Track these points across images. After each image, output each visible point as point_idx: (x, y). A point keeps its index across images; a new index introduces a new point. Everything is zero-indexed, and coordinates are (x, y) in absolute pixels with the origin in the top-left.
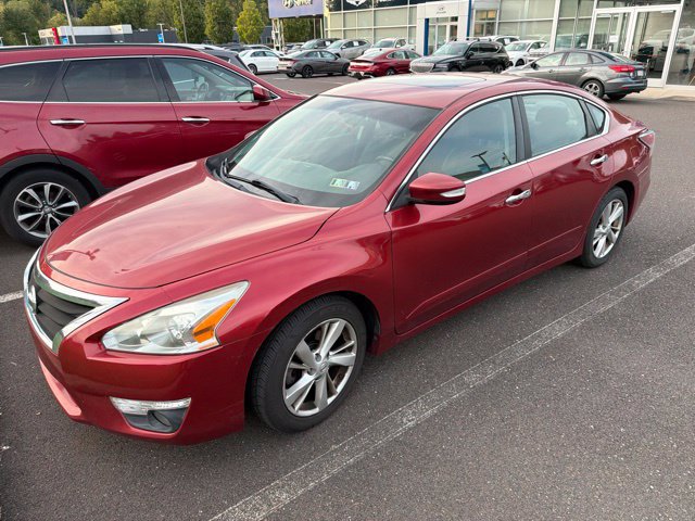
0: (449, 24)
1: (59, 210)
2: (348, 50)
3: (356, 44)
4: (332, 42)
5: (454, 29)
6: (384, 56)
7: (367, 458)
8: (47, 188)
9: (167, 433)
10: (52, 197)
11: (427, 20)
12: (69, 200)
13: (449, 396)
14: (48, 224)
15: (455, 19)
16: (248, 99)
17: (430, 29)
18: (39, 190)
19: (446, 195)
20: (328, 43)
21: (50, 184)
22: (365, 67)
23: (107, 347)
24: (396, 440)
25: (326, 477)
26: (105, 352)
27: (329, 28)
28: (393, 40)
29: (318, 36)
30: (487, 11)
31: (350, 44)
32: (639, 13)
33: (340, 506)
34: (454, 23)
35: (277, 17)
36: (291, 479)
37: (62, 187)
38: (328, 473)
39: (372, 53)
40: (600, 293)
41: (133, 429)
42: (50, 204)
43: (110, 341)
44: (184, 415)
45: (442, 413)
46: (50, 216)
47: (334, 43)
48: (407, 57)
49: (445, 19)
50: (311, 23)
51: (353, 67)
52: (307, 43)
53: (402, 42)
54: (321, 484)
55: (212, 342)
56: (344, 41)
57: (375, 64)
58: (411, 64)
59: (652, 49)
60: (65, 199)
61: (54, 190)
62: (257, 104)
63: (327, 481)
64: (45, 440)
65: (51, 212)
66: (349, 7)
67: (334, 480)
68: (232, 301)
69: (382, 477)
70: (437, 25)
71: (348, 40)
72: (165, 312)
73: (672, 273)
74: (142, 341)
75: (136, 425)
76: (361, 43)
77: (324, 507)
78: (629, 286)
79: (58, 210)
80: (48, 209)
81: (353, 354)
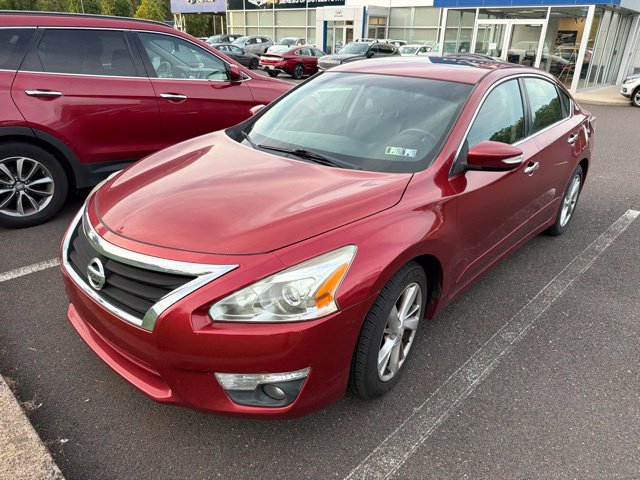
0: (345, 27)
1: (33, 187)
2: (252, 46)
3: (259, 41)
4: (235, 38)
5: (350, 32)
6: (292, 52)
7: (452, 416)
8: (20, 163)
9: (281, 407)
10: (25, 173)
11: (326, 23)
12: (42, 177)
13: (496, 354)
14: (20, 201)
15: (350, 23)
16: (221, 78)
17: (329, 32)
18: (12, 165)
19: (508, 161)
20: (231, 39)
21: (24, 158)
22: (275, 62)
23: (214, 318)
24: (470, 398)
25: (423, 439)
26: (212, 324)
27: (232, 25)
28: (295, 39)
29: (219, 32)
30: (378, 18)
31: (253, 41)
32: (514, 26)
33: (451, 466)
34: (350, 27)
35: (179, 11)
36: (390, 444)
37: (37, 163)
38: (423, 434)
39: (278, 50)
40: (574, 257)
41: (236, 406)
42: (23, 180)
43: (217, 312)
44: (302, 386)
45: (498, 369)
46: (22, 193)
47: (238, 40)
48: (313, 54)
49: (341, 23)
50: (211, 20)
51: (263, 61)
52: (212, 38)
53: (302, 41)
54: (422, 446)
55: (331, 307)
56: (248, 38)
57: (285, 59)
58: (319, 61)
59: (518, 56)
60: (39, 175)
61: (27, 166)
62: (228, 83)
63: (426, 442)
64: (107, 429)
65: (24, 189)
66: (251, 6)
67: (431, 440)
68: (345, 265)
69: (476, 433)
70: (335, 27)
71: (251, 37)
72: (278, 278)
73: (620, 238)
74: (256, 310)
75: (241, 401)
76: (264, 40)
77: (437, 468)
78: (593, 249)
79: (31, 187)
80: (20, 186)
81: (417, 318)
